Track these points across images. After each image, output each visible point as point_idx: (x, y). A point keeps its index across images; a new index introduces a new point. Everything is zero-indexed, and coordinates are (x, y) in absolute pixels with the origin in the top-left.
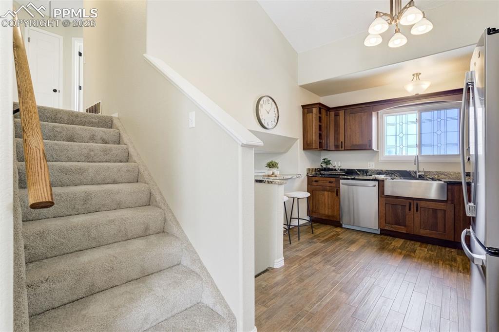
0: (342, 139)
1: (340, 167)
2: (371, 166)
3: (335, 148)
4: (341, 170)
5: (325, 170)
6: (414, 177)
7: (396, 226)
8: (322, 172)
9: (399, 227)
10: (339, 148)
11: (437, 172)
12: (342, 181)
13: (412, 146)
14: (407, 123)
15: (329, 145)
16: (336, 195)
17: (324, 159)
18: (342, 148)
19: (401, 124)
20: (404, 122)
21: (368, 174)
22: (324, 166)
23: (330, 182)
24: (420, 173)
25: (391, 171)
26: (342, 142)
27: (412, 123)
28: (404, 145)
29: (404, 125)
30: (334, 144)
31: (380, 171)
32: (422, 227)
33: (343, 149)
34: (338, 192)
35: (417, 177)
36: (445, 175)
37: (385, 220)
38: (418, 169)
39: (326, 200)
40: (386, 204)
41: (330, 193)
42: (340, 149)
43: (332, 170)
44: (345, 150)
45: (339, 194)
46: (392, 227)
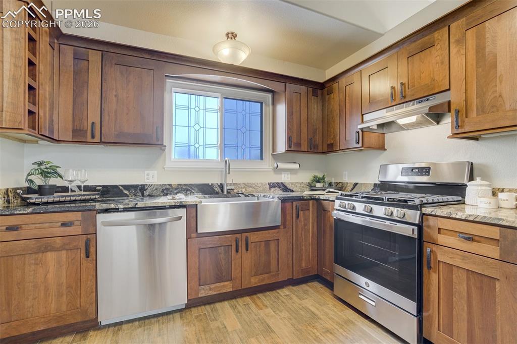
0: (93, 115)
1: (83, 182)
2: (152, 177)
3: (73, 136)
4: (87, 188)
5: (41, 191)
6: (217, 193)
7: (217, 284)
8: (34, 198)
9: (222, 284)
10: (85, 136)
11: (244, 184)
12: (101, 218)
13: (211, 146)
14: (205, 109)
15: (56, 127)
16: (83, 255)
17: (40, 164)
18: (93, 137)
19: (197, 109)
20: (201, 107)
21: (146, 193)
22: (38, 181)
23: (64, 224)
24: (229, 187)
25: (185, 185)
26: (93, 123)
27: (213, 111)
28: (201, 143)
29: (202, 112)
30: (70, 127)
31: (168, 187)
32: (253, 273)
33: (97, 139)
34: (89, 248)
35: (225, 192)
36: (250, 187)
37: (199, 279)
38: (226, 181)
39: (51, 276)
40: (199, 249)
41: (64, 252)
42: (89, 139)
43: (65, 189)
44: (101, 142)
45: (92, 250)
46: (210, 289)
